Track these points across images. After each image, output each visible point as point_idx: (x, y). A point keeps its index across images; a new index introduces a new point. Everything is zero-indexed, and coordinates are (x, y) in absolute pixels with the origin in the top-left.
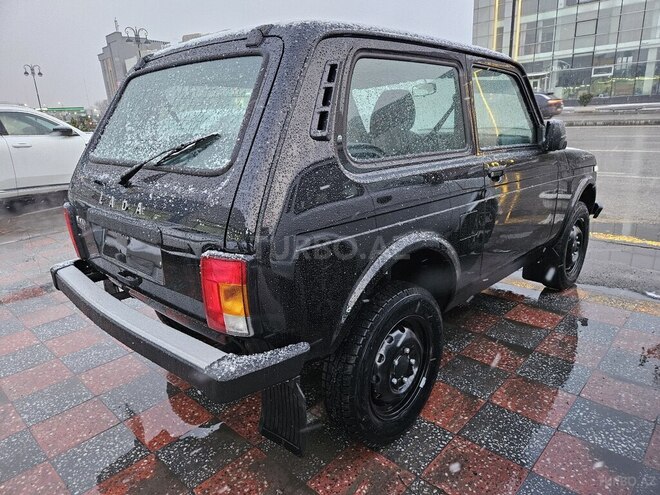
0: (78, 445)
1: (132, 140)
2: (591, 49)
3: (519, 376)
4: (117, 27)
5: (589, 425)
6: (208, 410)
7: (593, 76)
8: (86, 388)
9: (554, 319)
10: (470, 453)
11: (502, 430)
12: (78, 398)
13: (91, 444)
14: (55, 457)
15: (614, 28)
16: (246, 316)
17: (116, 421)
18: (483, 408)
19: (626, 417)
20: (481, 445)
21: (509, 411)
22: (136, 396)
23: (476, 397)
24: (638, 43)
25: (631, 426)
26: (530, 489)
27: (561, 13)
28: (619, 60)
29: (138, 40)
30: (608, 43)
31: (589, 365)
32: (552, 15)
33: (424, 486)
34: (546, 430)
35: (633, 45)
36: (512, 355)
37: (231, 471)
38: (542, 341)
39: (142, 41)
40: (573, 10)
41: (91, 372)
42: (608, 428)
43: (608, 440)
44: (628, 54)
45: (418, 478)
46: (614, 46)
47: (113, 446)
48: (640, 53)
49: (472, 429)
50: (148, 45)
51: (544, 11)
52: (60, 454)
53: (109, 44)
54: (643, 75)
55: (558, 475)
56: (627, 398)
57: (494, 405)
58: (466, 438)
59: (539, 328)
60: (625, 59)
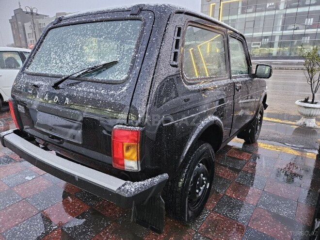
0: (17, 225)
1: (56, 63)
2: (251, 34)
3: (236, 182)
4: (20, 6)
5: (270, 204)
6: (87, 204)
7: (252, 46)
8: (18, 195)
9: (248, 156)
10: (219, 219)
11: (232, 207)
12: (14, 200)
13: (24, 224)
14: (4, 232)
15: (261, 26)
16: (138, 161)
17: (37, 212)
18: (222, 197)
19: (285, 199)
20: (223, 215)
21: (234, 198)
22: (47, 198)
23: (218, 193)
24: (271, 33)
25: (288, 204)
26: (248, 234)
27: (239, 17)
28: (263, 40)
29: (32, 13)
30: (259, 32)
31: (266, 176)
32: (235, 17)
33: (200, 236)
34: (251, 207)
35: (269, 33)
36: (232, 173)
37: (103, 234)
38: (244, 166)
39: (34, 14)
40: (244, 16)
41: (19, 186)
42: (278, 205)
43: (279, 210)
44: (266, 37)
45: (197, 233)
46: (261, 33)
47: (37, 225)
48: (272, 37)
49: (218, 208)
50: (37, 16)
51: (232, 15)
52: (7, 230)
53: (15, 15)
54: (273, 47)
55: (260, 228)
56: (284, 190)
57: (227, 196)
58: (216, 212)
59: (242, 160)
60: (265, 39)
